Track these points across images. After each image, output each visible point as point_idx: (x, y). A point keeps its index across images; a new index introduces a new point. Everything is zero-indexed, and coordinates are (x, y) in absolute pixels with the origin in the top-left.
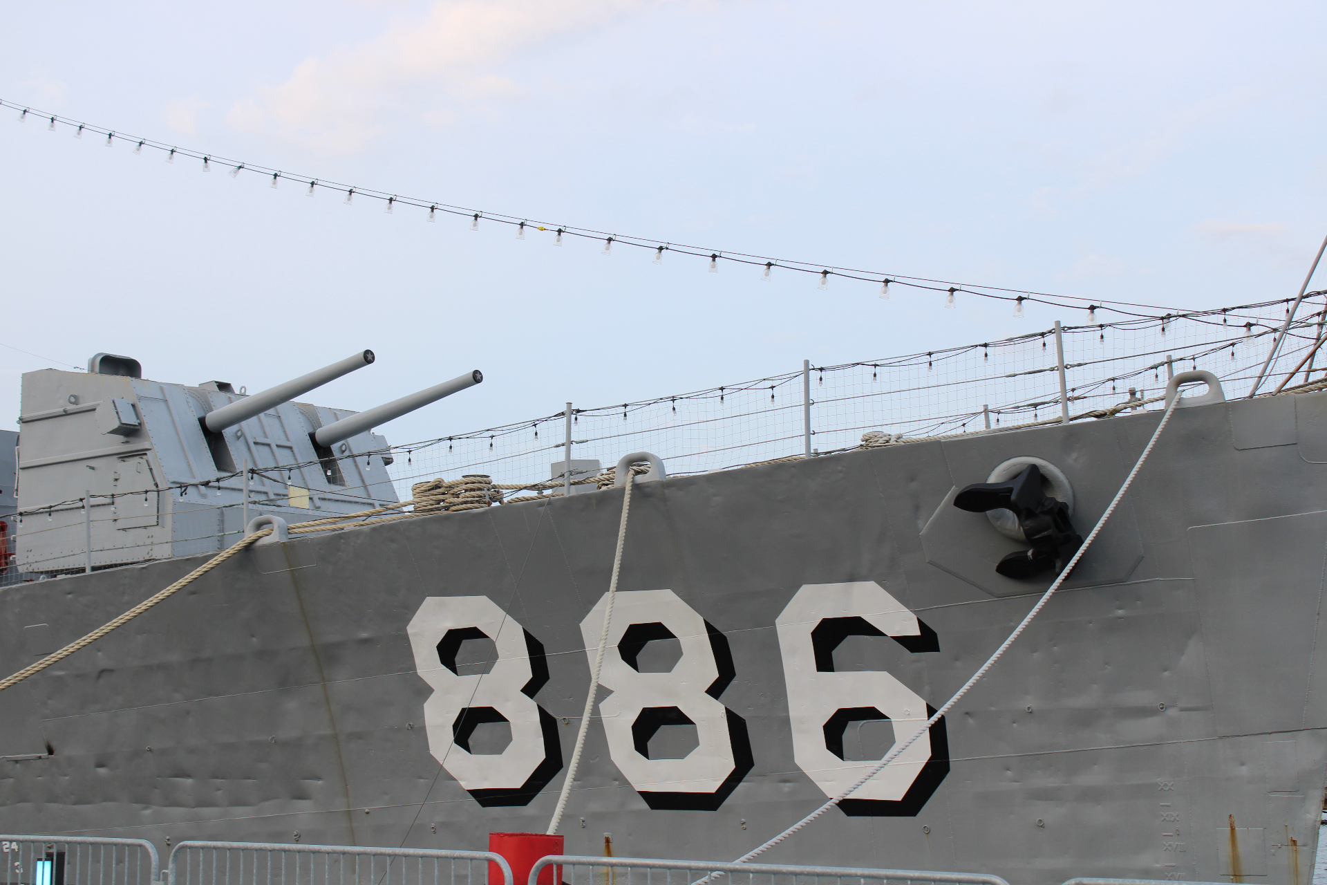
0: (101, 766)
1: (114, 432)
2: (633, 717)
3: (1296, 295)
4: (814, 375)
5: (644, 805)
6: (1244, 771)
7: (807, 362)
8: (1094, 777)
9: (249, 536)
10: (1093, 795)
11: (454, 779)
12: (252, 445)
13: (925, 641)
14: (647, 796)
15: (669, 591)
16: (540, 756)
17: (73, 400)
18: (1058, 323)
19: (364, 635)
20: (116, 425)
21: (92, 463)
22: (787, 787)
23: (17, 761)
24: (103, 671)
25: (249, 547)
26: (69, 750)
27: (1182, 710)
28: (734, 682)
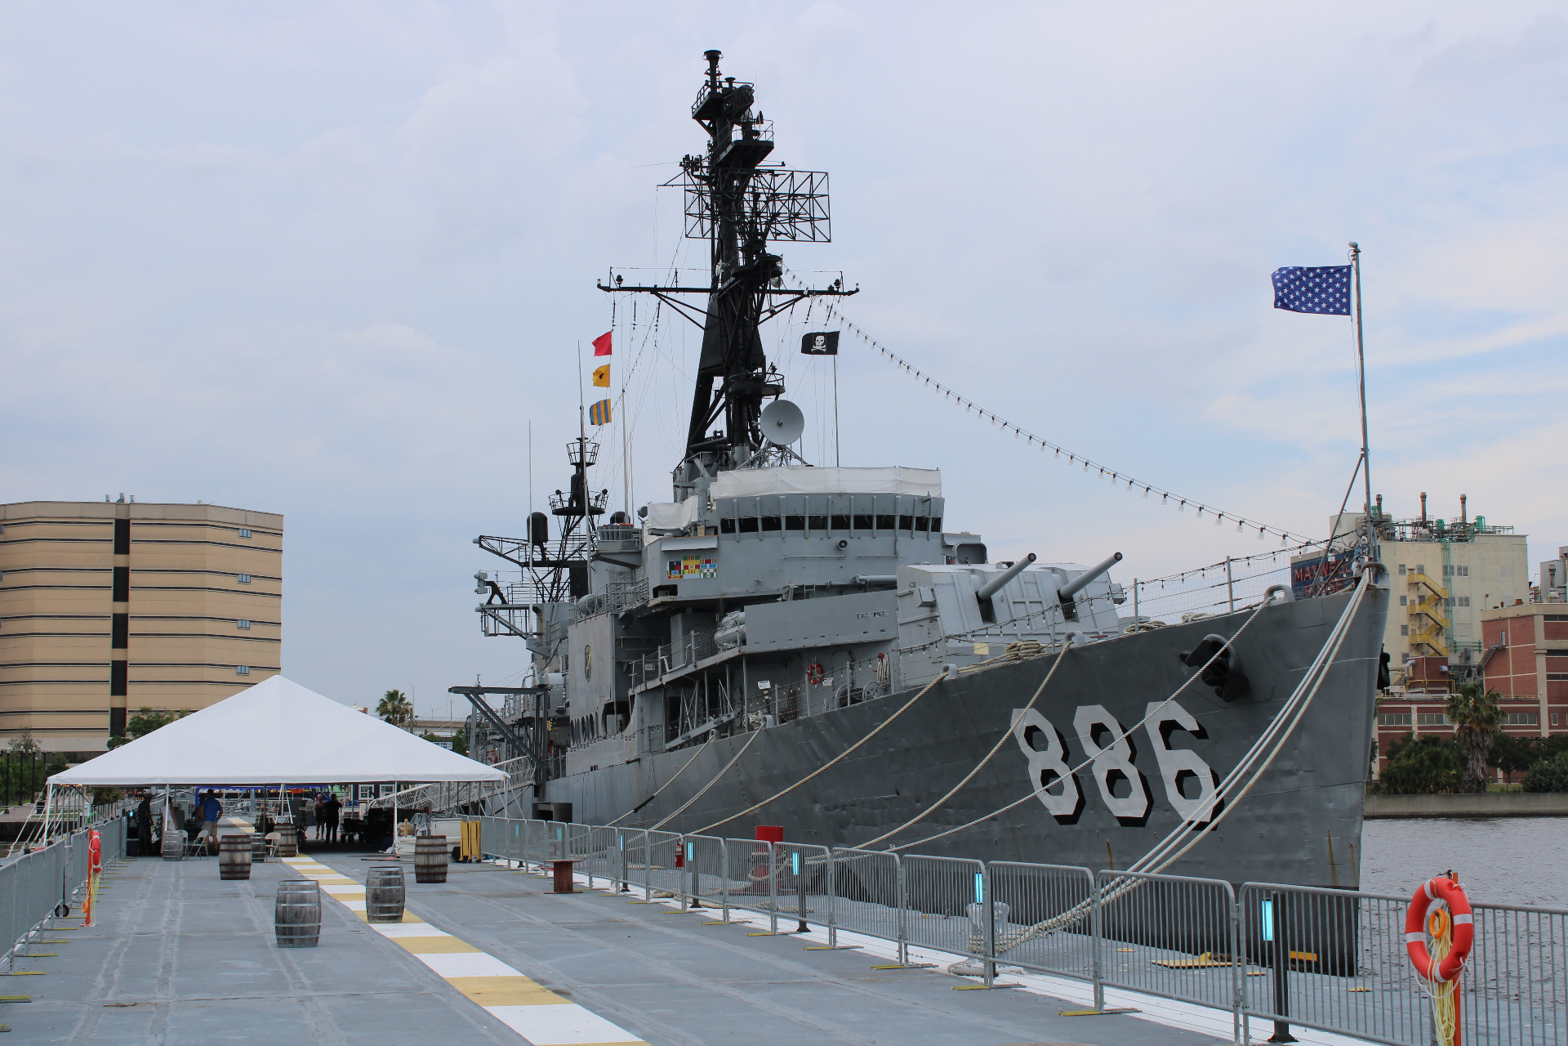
0: (918, 802)
1: (920, 606)
2: (1105, 775)
3: (1329, 538)
4: (1140, 586)
5: (1118, 824)
6: (1331, 806)
7: (1136, 580)
8: (1277, 810)
9: (941, 675)
10: (1278, 819)
11: (1047, 809)
12: (1011, 604)
13: (1201, 734)
14: (1120, 819)
15: (1100, 706)
16: (1077, 797)
17: (912, 585)
18: (1228, 557)
19: (996, 729)
20: (920, 603)
21: (921, 623)
22: (1168, 814)
23: (887, 799)
24: (907, 749)
25: (941, 682)
26: (906, 793)
27: (1305, 771)
28: (1137, 756)
